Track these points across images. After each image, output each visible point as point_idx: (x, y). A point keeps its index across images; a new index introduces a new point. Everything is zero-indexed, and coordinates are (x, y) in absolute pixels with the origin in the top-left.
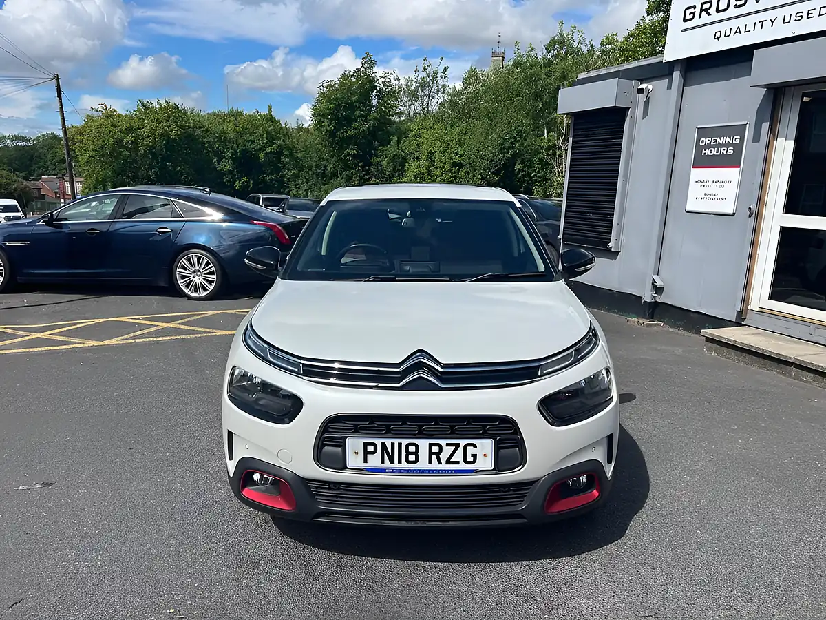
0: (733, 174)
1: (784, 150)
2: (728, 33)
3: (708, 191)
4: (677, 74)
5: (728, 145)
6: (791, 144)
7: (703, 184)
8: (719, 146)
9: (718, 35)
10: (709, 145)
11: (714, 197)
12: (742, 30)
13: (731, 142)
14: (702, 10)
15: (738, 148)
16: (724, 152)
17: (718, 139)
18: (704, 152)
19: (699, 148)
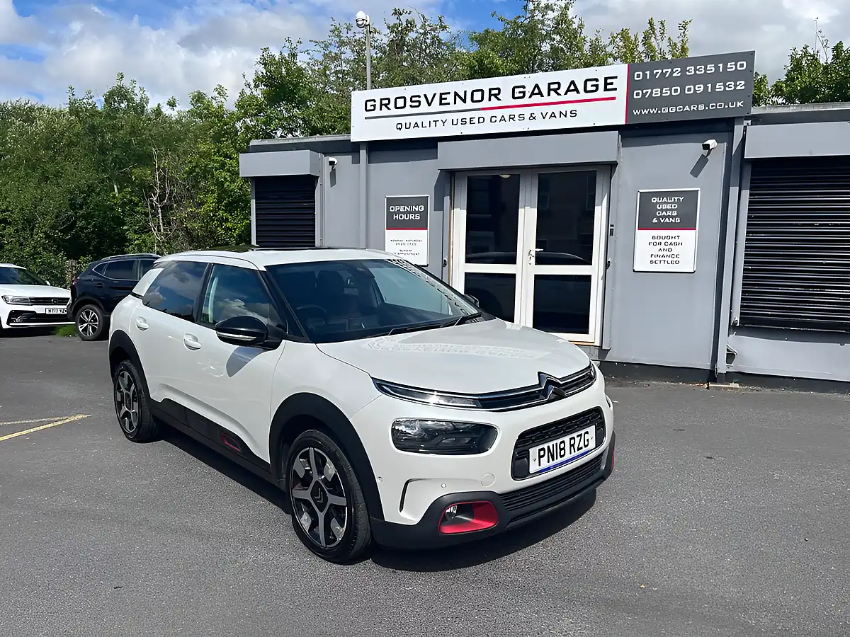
0: (422, 235)
1: (460, 217)
2: (408, 126)
3: (402, 248)
4: (363, 153)
5: (415, 212)
6: (464, 213)
7: (398, 242)
8: (407, 213)
9: (399, 126)
10: (399, 212)
11: (409, 252)
12: (420, 125)
13: (417, 210)
14: (381, 105)
15: (424, 215)
16: (413, 217)
17: (406, 207)
18: (395, 217)
19: (390, 215)
